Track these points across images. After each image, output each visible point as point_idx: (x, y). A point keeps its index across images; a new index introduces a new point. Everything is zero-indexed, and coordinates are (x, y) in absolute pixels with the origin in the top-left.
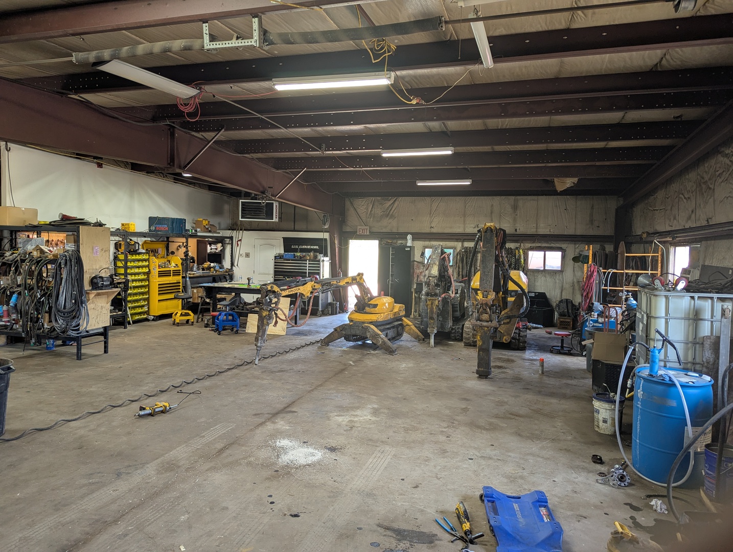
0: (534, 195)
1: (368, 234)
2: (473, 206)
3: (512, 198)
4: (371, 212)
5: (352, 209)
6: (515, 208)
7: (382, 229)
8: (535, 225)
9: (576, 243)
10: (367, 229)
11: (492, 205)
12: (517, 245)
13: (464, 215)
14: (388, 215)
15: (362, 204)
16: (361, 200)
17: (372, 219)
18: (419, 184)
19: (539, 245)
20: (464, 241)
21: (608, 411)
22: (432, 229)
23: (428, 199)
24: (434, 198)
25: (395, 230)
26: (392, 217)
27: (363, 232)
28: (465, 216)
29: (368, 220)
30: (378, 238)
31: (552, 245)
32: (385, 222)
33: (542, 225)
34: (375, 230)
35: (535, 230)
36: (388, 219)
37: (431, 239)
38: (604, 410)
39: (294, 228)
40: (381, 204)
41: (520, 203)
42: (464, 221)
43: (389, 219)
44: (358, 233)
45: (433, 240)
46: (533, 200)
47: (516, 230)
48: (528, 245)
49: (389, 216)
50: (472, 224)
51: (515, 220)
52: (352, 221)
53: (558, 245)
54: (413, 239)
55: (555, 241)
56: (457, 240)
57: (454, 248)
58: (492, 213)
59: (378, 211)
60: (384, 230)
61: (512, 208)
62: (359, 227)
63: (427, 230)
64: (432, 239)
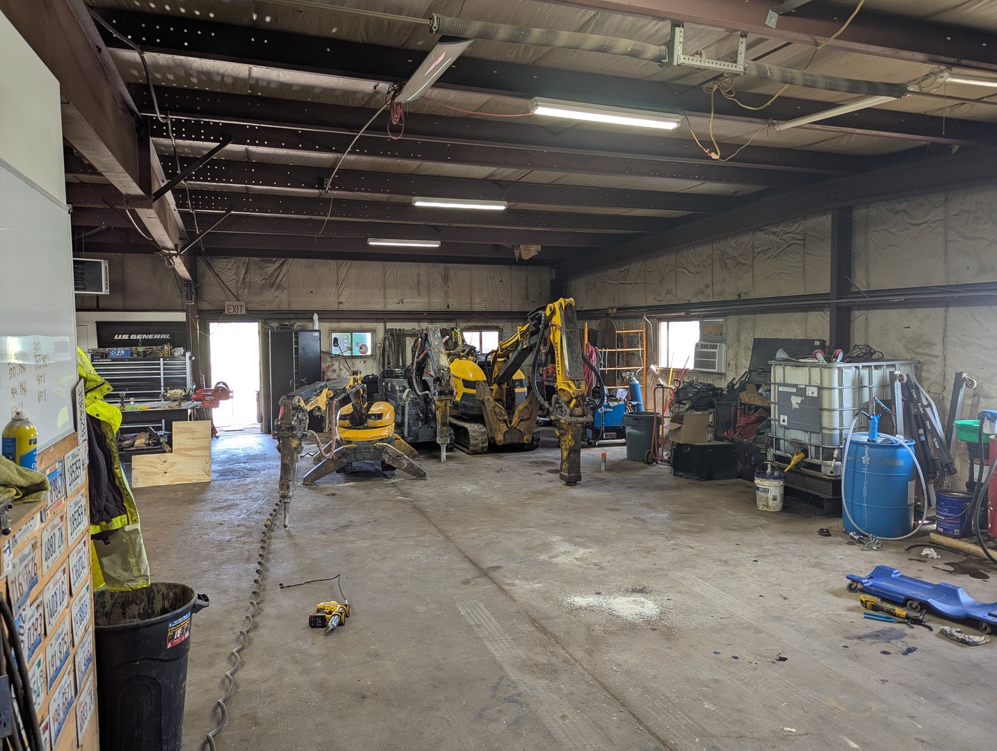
0: (467, 263)
1: (244, 312)
2: (395, 275)
3: (442, 265)
4: (243, 279)
5: (210, 275)
6: (446, 278)
7: (264, 305)
8: (469, 300)
9: (513, 321)
10: (241, 306)
11: (419, 274)
12: (453, 325)
13: (384, 287)
14: (272, 283)
15: (229, 267)
16: (225, 260)
17: (246, 290)
18: (371, 243)
19: (475, 324)
20: (385, 321)
21: (778, 488)
22: (341, 305)
23: (333, 263)
24: (341, 262)
25: (285, 307)
26: (280, 287)
27: (234, 310)
28: (385, 289)
29: (241, 291)
30: (260, 319)
31: (489, 324)
32: (270, 295)
33: (477, 300)
34: (252, 307)
35: (469, 306)
36: (273, 290)
37: (340, 319)
38: (774, 488)
39: (98, 305)
40: (260, 268)
41: (452, 272)
42: (385, 296)
43: (276, 290)
44: (226, 312)
45: (344, 320)
46: (466, 269)
47: (448, 306)
48: (463, 325)
49: (275, 287)
50: (394, 298)
51: (446, 294)
52: (213, 294)
53: (495, 324)
54: (320, 319)
55: (491, 319)
56: (377, 320)
57: (373, 331)
58: (418, 285)
59: (256, 278)
60: (268, 307)
61: (442, 278)
62: (227, 303)
63: (334, 307)
64: (342, 319)
